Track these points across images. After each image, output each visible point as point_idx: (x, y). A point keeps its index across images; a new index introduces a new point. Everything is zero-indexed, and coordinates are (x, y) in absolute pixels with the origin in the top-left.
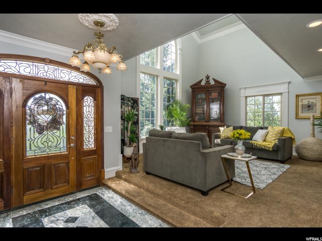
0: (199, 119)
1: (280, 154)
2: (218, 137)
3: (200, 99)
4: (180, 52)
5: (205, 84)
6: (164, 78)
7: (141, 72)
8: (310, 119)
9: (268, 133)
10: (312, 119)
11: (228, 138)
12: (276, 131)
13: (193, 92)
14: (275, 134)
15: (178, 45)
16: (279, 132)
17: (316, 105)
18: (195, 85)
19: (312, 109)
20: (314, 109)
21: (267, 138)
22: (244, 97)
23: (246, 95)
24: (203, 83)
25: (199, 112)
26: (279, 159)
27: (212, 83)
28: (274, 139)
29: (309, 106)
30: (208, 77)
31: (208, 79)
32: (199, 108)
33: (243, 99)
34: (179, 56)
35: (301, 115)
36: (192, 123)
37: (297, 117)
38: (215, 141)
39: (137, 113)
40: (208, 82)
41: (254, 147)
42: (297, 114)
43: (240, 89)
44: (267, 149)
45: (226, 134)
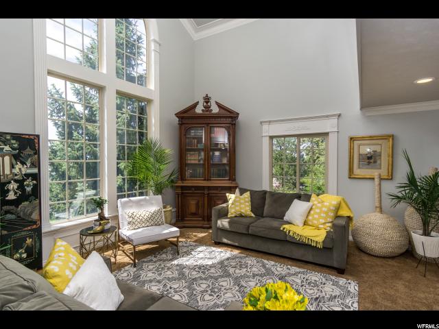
0: (192, 176)
1: (335, 254)
2: (223, 214)
3: (194, 138)
4: (155, 46)
5: (203, 110)
6: (118, 93)
7: (50, 73)
8: (373, 179)
9: (311, 209)
10: (377, 181)
11: (241, 216)
12: (326, 207)
13: (181, 124)
14: (324, 212)
15: (152, 34)
16: (332, 208)
17: (380, 156)
18: (185, 111)
19: (375, 162)
20: (378, 162)
21: (310, 218)
22: (268, 138)
23: (271, 135)
24: (199, 109)
25: (193, 162)
26: (335, 265)
27: (215, 110)
28: (323, 221)
29: (370, 158)
30: (207, 99)
31: (207, 102)
32: (191, 155)
33: (266, 141)
34: (153, 54)
35: (358, 172)
36: (180, 184)
37: (351, 175)
38: (219, 222)
39: (35, 171)
40: (207, 108)
41: (288, 239)
42: (351, 170)
43: (261, 123)
44: (313, 244)
45: (237, 208)
